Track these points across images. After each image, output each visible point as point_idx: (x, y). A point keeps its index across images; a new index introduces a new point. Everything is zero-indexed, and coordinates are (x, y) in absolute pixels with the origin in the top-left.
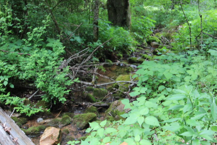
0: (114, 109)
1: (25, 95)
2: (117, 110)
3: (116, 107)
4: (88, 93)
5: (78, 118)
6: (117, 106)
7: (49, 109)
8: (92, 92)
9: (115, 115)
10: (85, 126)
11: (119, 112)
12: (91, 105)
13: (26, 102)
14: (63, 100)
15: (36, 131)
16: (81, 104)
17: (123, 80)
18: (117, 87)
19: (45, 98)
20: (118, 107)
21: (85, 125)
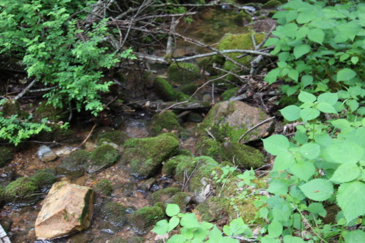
0: (219, 122)
1: (11, 86)
2: (227, 125)
3: (225, 116)
4: (156, 73)
5: (134, 149)
6: (228, 114)
7: (67, 123)
8: (166, 71)
9: (223, 136)
10: (152, 171)
11: (231, 129)
12: (164, 107)
13: (10, 108)
14: (95, 106)
15: (28, 191)
16: (141, 104)
17: (235, 45)
18: (221, 61)
19: (53, 99)
20: (229, 116)
21: (150, 168)
